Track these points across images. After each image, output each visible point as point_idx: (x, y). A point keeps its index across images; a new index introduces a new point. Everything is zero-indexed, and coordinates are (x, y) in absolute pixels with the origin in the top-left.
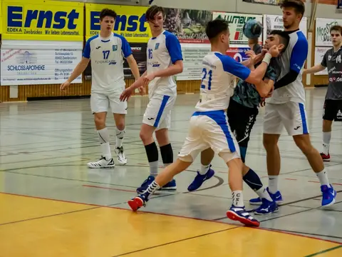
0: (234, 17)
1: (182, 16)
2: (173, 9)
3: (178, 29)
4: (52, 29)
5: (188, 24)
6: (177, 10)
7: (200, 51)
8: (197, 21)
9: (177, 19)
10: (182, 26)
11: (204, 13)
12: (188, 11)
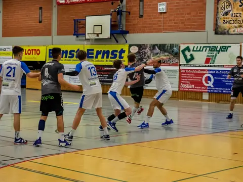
0: (204, 47)
1: (152, 49)
2: (144, 45)
3: (149, 57)
4: (67, 58)
5: (157, 54)
6: (147, 45)
7: (168, 71)
8: (165, 51)
9: (147, 50)
10: (152, 55)
11: (172, 46)
12: (157, 45)
